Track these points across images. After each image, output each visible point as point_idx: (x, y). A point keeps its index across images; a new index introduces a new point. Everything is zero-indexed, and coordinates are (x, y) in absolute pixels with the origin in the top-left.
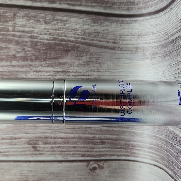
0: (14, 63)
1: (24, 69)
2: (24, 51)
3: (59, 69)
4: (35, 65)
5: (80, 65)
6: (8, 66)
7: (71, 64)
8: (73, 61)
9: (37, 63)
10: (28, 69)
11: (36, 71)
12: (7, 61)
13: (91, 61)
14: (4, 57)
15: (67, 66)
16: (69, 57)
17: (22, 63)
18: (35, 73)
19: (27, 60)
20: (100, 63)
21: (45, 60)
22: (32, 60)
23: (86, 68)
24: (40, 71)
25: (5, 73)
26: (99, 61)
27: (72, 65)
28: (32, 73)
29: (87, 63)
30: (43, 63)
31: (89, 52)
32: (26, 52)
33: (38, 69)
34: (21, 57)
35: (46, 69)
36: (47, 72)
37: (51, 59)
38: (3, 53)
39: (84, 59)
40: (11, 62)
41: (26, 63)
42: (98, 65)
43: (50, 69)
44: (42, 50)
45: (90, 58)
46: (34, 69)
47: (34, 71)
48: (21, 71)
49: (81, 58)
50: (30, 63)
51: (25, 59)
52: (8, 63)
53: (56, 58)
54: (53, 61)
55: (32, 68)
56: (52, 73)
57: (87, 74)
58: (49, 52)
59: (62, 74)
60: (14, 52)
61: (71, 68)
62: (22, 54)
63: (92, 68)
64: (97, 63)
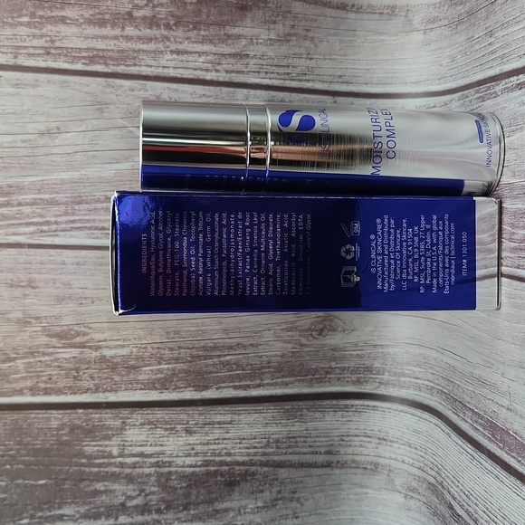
0: (130, 31)
1: (152, 46)
2: (151, 5)
3: (227, 50)
4: (175, 37)
5: (271, 42)
6: (116, 38)
8: (256, 31)
9: (180, 33)
10: (160, 46)
11: (178, 52)
12: (114, 25)
13: (295, 35)
14: (107, 17)
15: (244, 42)
16: (248, 22)
17: (148, 32)
18: (175, 56)
19: (158, 26)
20: (312, 39)
21: (196, 26)
22: (168, 26)
23: (284, 49)
24: (186, 52)
25: (110, 54)
26: (311, 34)
28: (168, 56)
29: (285, 39)
30: (192, 34)
31: (290, 12)
33: (181, 47)
34: (144, 18)
35: (199, 48)
36: (200, 54)
37: (209, 25)
38: (105, 8)
39: (280, 28)
40: (123, 28)
41: (155, 32)
42: (308, 43)
43: (206, 48)
44: (191, 3)
46: (173, 47)
47: (172, 52)
48: (144, 51)
49: (272, 26)
50: (165, 33)
51: (152, 22)
52: (117, 32)
53: (221, 25)
54: (213, 31)
55: (168, 43)
56: (210, 58)
57: (285, 62)
59: (232, 60)
62: (146, 12)
63: (297, 50)
64: (306, 38)
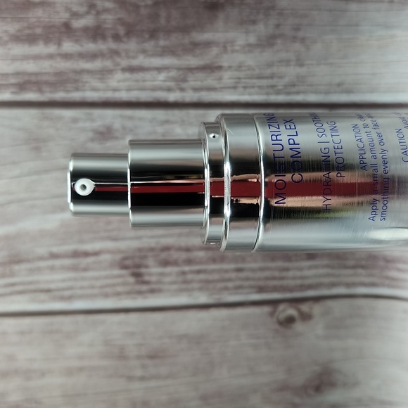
7: (225, 47)
27: (229, 48)
32: (98, 13)
45: (278, 26)
58: (163, 13)
60: (65, 16)
61: (225, 57)
